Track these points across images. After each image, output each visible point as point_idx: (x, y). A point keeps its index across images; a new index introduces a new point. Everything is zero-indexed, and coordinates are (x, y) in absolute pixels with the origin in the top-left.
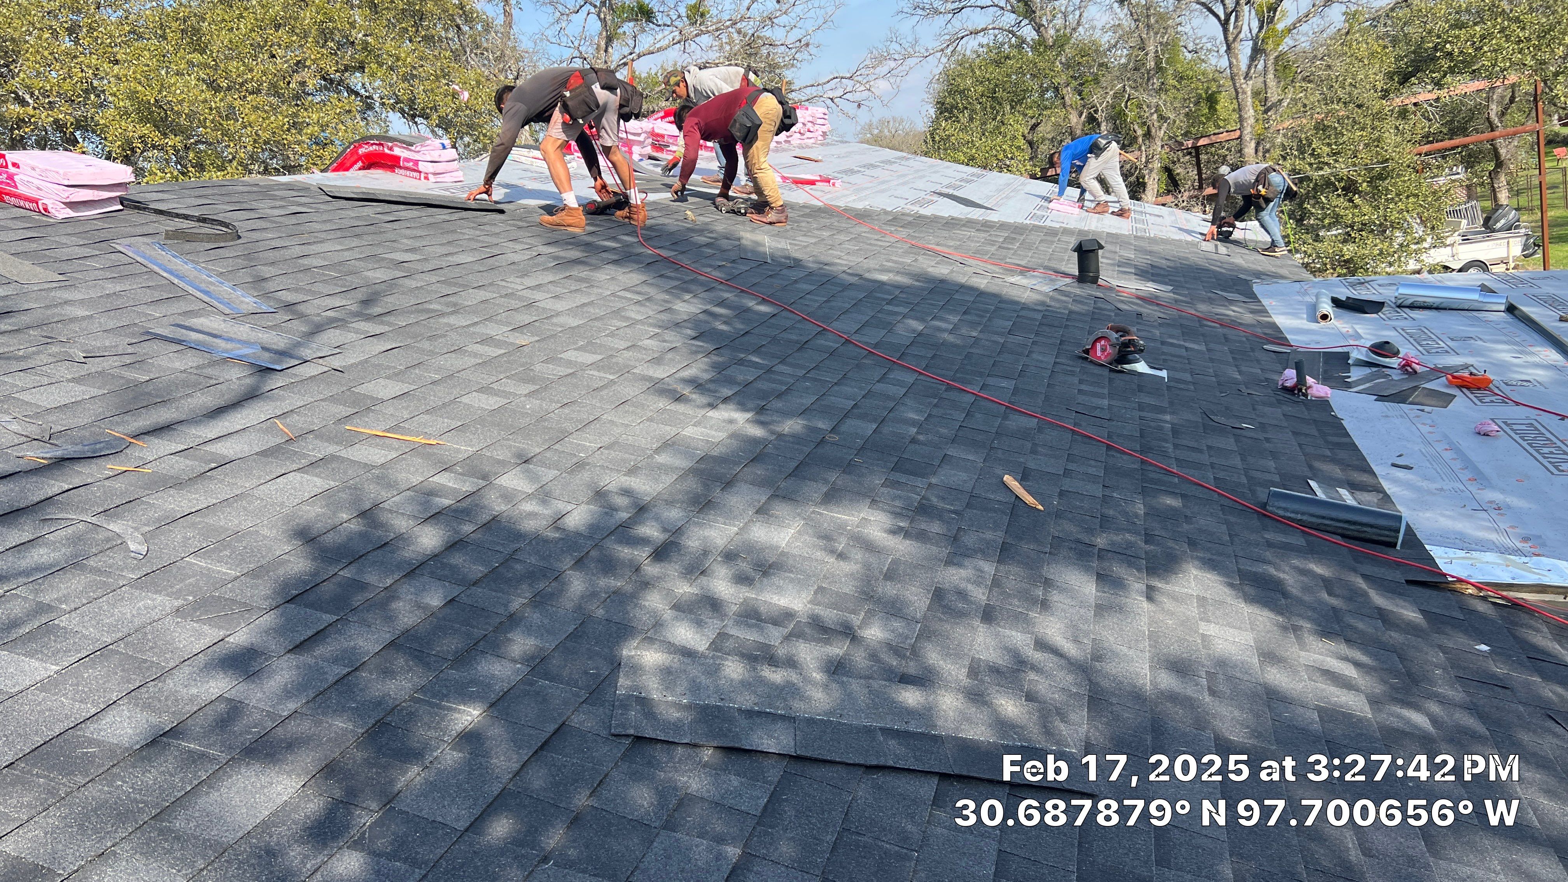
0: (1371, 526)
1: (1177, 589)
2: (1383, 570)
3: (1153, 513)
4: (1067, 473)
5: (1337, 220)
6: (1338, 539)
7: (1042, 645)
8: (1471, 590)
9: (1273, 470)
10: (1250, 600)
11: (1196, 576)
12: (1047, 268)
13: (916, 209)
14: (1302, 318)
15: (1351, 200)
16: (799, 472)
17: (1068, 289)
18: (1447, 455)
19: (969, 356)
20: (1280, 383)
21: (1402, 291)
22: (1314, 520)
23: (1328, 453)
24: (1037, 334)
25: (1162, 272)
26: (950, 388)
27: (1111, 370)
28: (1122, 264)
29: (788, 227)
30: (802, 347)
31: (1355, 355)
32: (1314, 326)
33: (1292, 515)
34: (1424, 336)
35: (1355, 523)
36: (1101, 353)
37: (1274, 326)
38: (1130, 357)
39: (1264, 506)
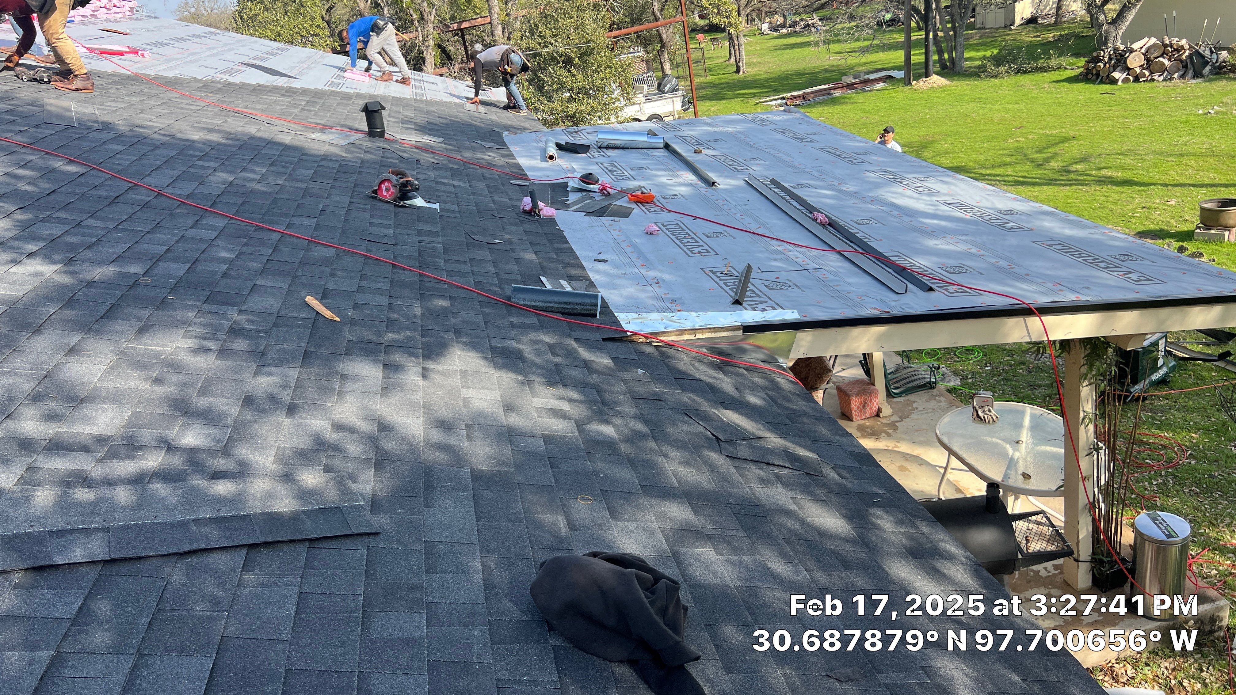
0: (580, 304)
1: (445, 367)
2: (588, 334)
3: (429, 313)
4: (360, 289)
5: (562, 87)
6: (559, 316)
7: (338, 427)
8: (642, 339)
9: (517, 272)
10: (498, 367)
11: (460, 356)
12: (342, 126)
13: (225, 77)
14: (537, 159)
15: (569, 71)
16: (110, 314)
17: (361, 142)
18: (628, 250)
19: (275, 201)
20: (521, 208)
21: (601, 136)
22: (543, 304)
23: (555, 256)
24: (335, 180)
25: (436, 128)
26: (258, 228)
27: (396, 206)
28: (405, 122)
29: (96, 94)
30: (114, 201)
31: (572, 184)
32: (544, 165)
33: (529, 303)
34: (615, 169)
35: (570, 304)
36: (388, 192)
37: (518, 166)
38: (410, 194)
39: (509, 299)
